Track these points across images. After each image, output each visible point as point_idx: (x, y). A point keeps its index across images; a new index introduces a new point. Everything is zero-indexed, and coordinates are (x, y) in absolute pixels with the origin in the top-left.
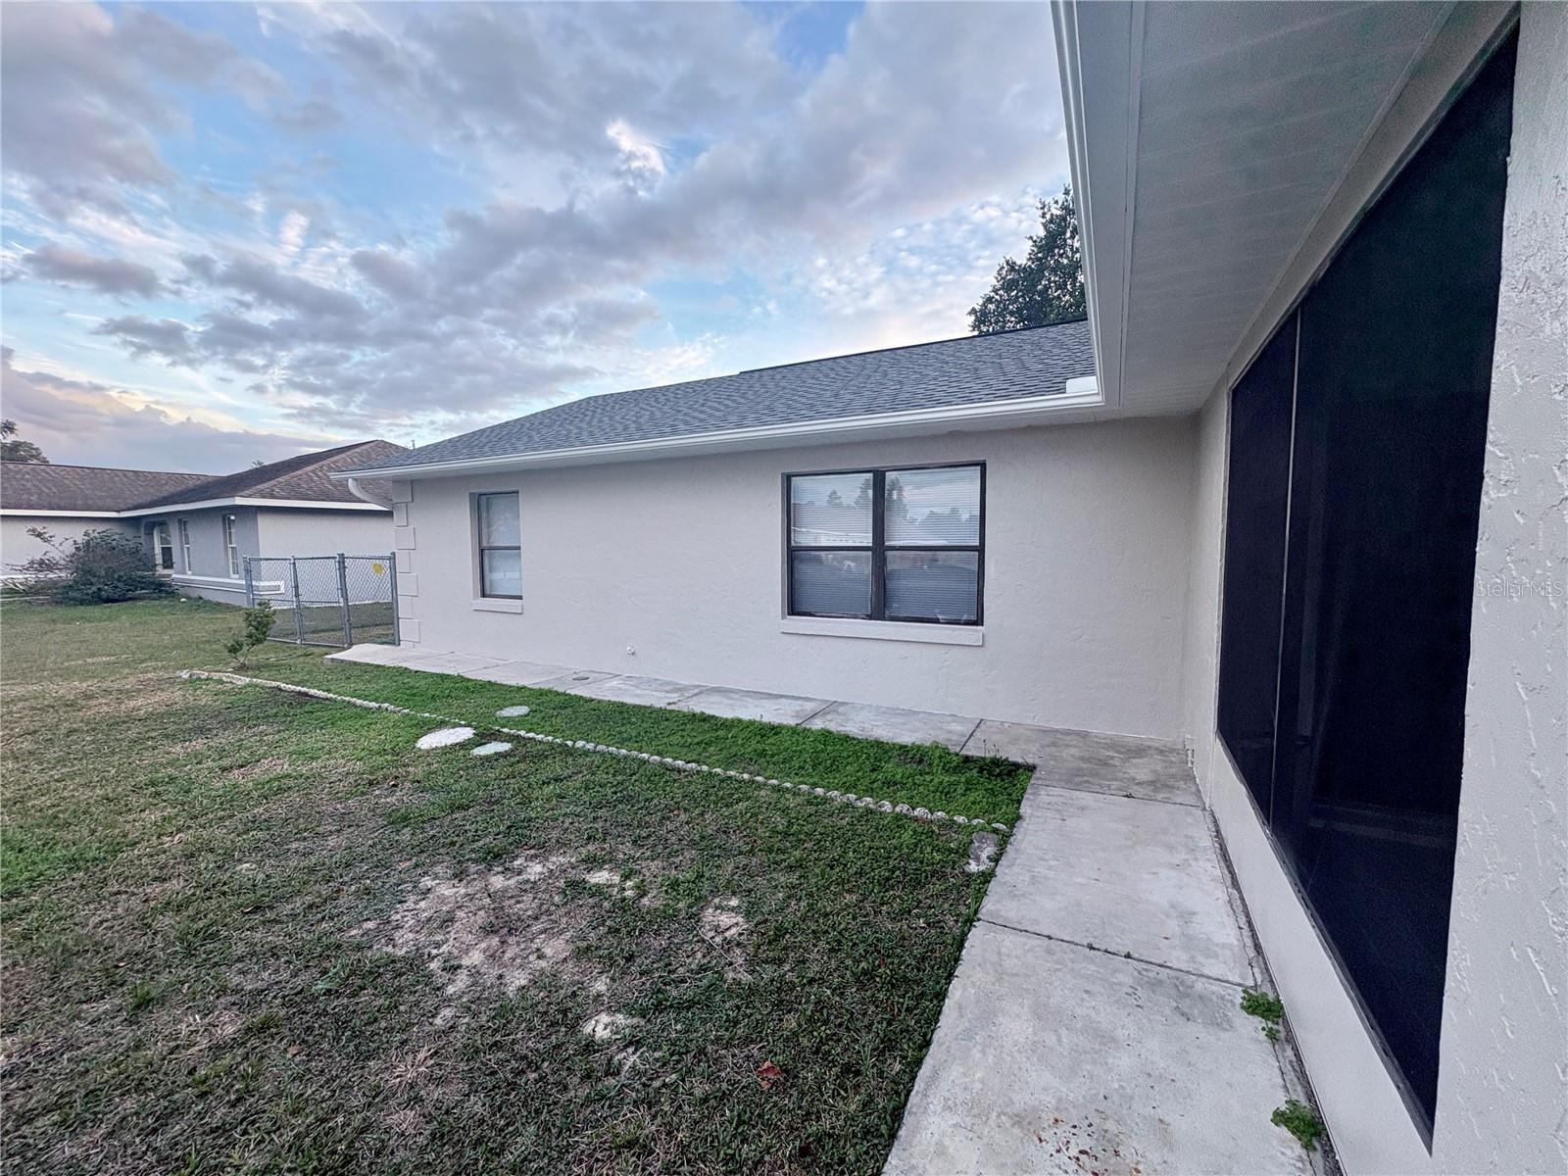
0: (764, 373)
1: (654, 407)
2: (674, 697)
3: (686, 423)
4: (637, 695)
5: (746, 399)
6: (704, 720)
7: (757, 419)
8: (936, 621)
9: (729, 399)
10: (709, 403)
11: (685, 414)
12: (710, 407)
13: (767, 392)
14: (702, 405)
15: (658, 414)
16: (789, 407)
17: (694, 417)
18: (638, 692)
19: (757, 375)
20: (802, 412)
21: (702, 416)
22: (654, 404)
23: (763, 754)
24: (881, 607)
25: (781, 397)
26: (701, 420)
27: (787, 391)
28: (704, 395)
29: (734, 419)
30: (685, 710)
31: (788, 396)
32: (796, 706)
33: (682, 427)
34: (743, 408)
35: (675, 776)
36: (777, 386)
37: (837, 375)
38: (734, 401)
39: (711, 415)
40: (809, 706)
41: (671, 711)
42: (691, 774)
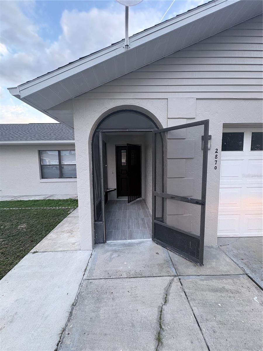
0: (36, 125)
1: (3, 131)
2: (13, 198)
3: (12, 137)
4: (3, 199)
5: (29, 132)
6: (21, 201)
7: (31, 138)
8: (72, 178)
9: (25, 132)
10: (19, 132)
11: (12, 135)
12: (19, 133)
13: (35, 131)
14: (17, 132)
15: (4, 134)
16: (39, 136)
17: (14, 136)
18: (3, 198)
19: (33, 125)
20: (42, 138)
21: (17, 136)
22: (2, 130)
23: (34, 205)
24: (61, 176)
25: (38, 133)
26: (17, 137)
27: (40, 131)
28: (18, 129)
29: (25, 138)
30: (16, 200)
31: (39, 133)
32: (44, 196)
33: (11, 138)
34: (28, 135)
35: (13, 211)
36: (38, 129)
37: (53, 129)
38: (26, 132)
39: (19, 136)
40: (47, 196)
41: (12, 201)
42: (17, 210)
